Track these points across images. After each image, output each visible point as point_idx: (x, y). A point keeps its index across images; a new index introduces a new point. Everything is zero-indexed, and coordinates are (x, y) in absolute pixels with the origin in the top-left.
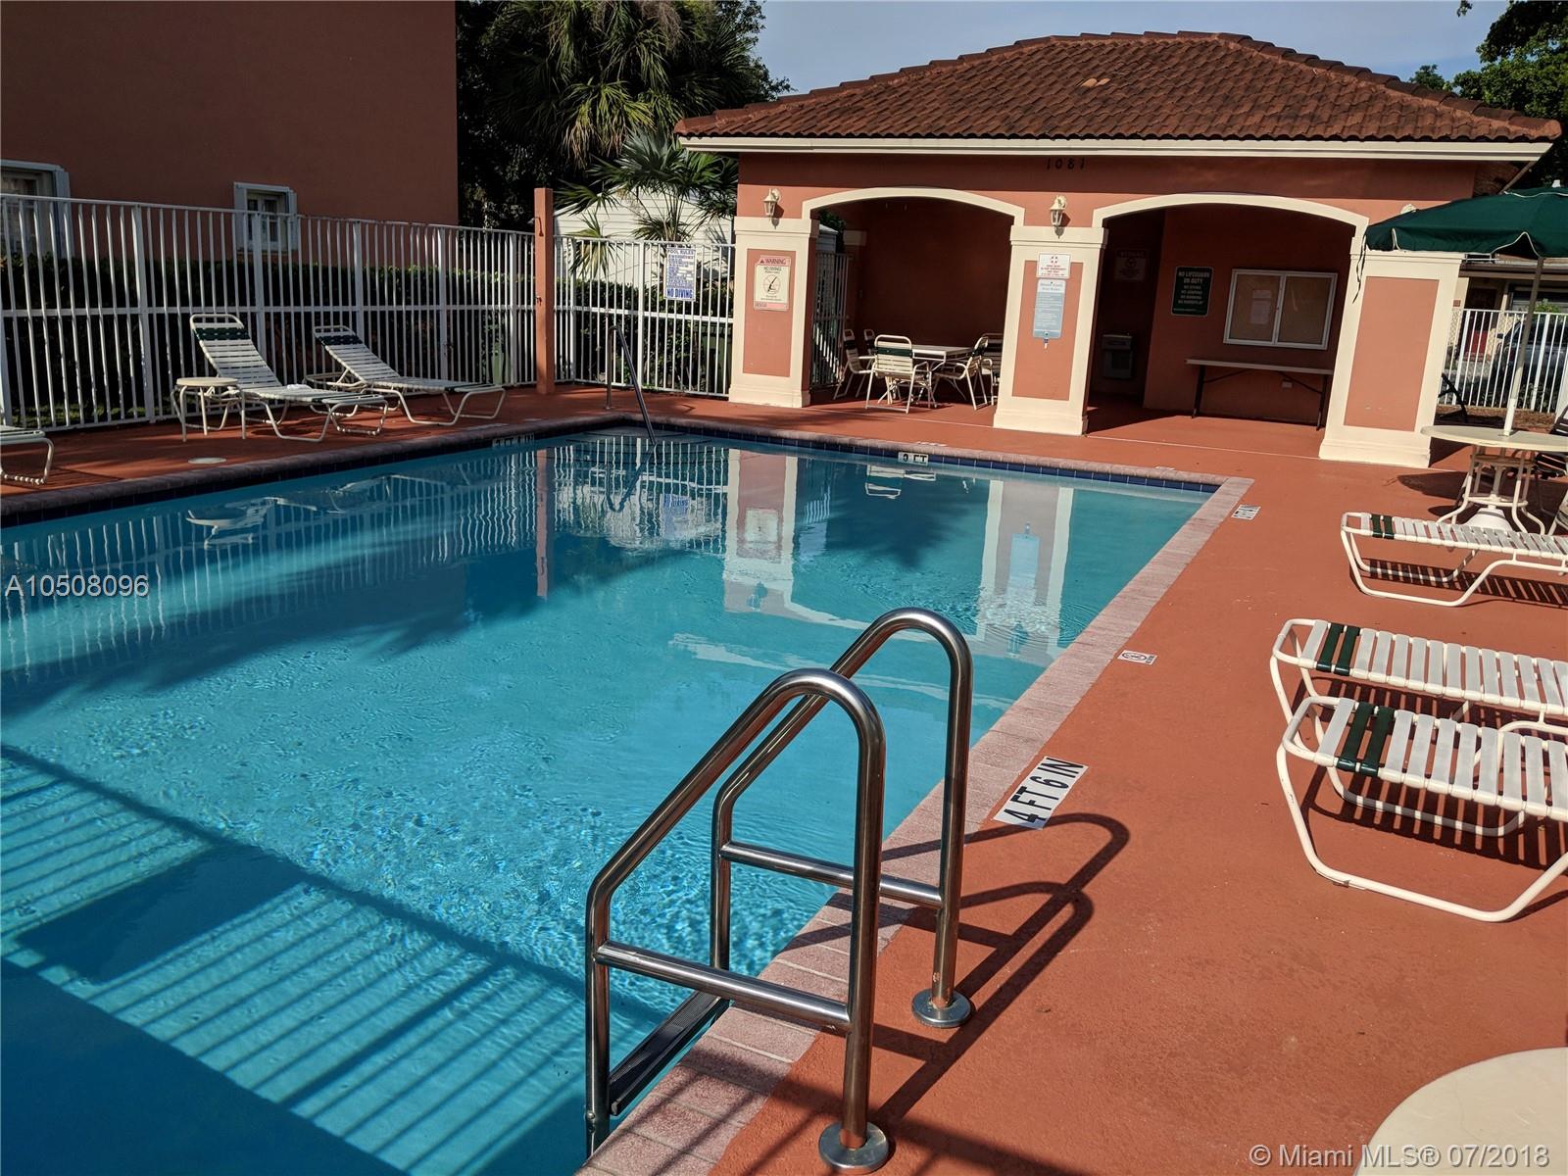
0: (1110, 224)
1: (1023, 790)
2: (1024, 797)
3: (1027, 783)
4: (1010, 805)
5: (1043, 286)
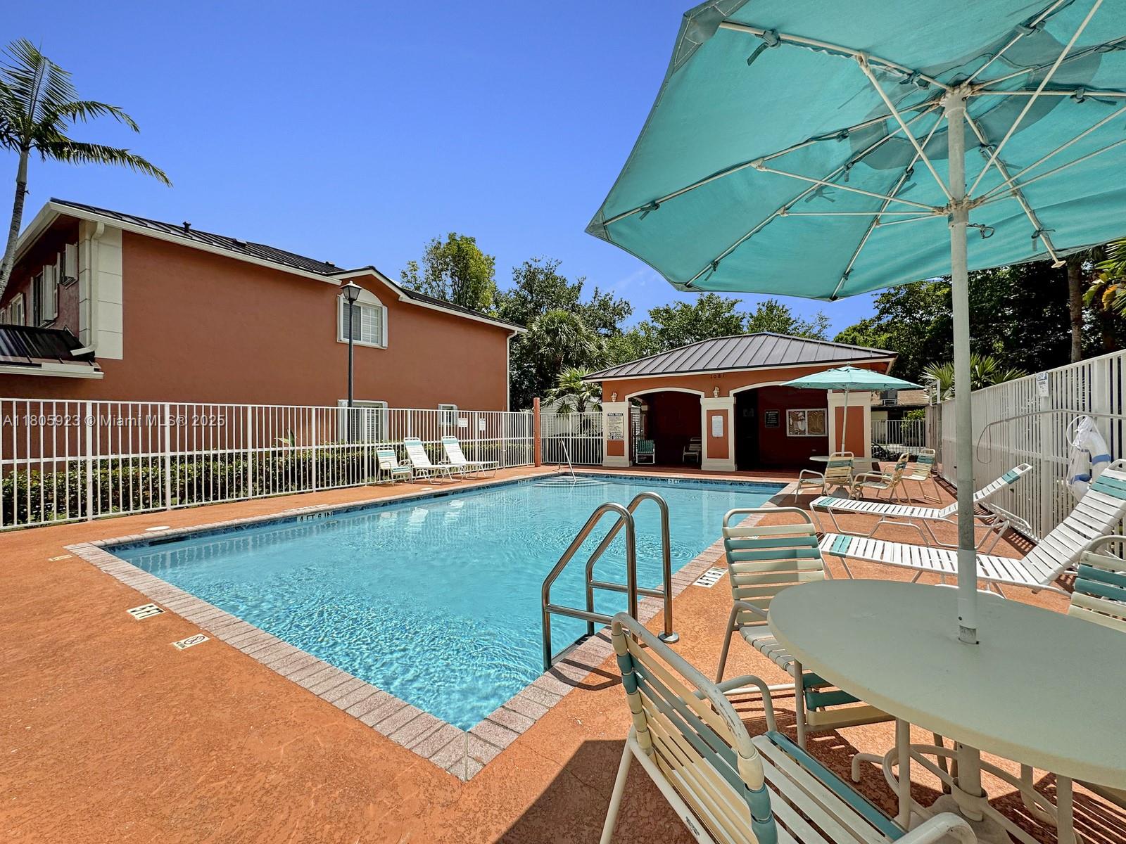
0: (735, 395)
1: (705, 576)
2: (705, 578)
3: (706, 574)
4: (699, 580)
5: (715, 418)
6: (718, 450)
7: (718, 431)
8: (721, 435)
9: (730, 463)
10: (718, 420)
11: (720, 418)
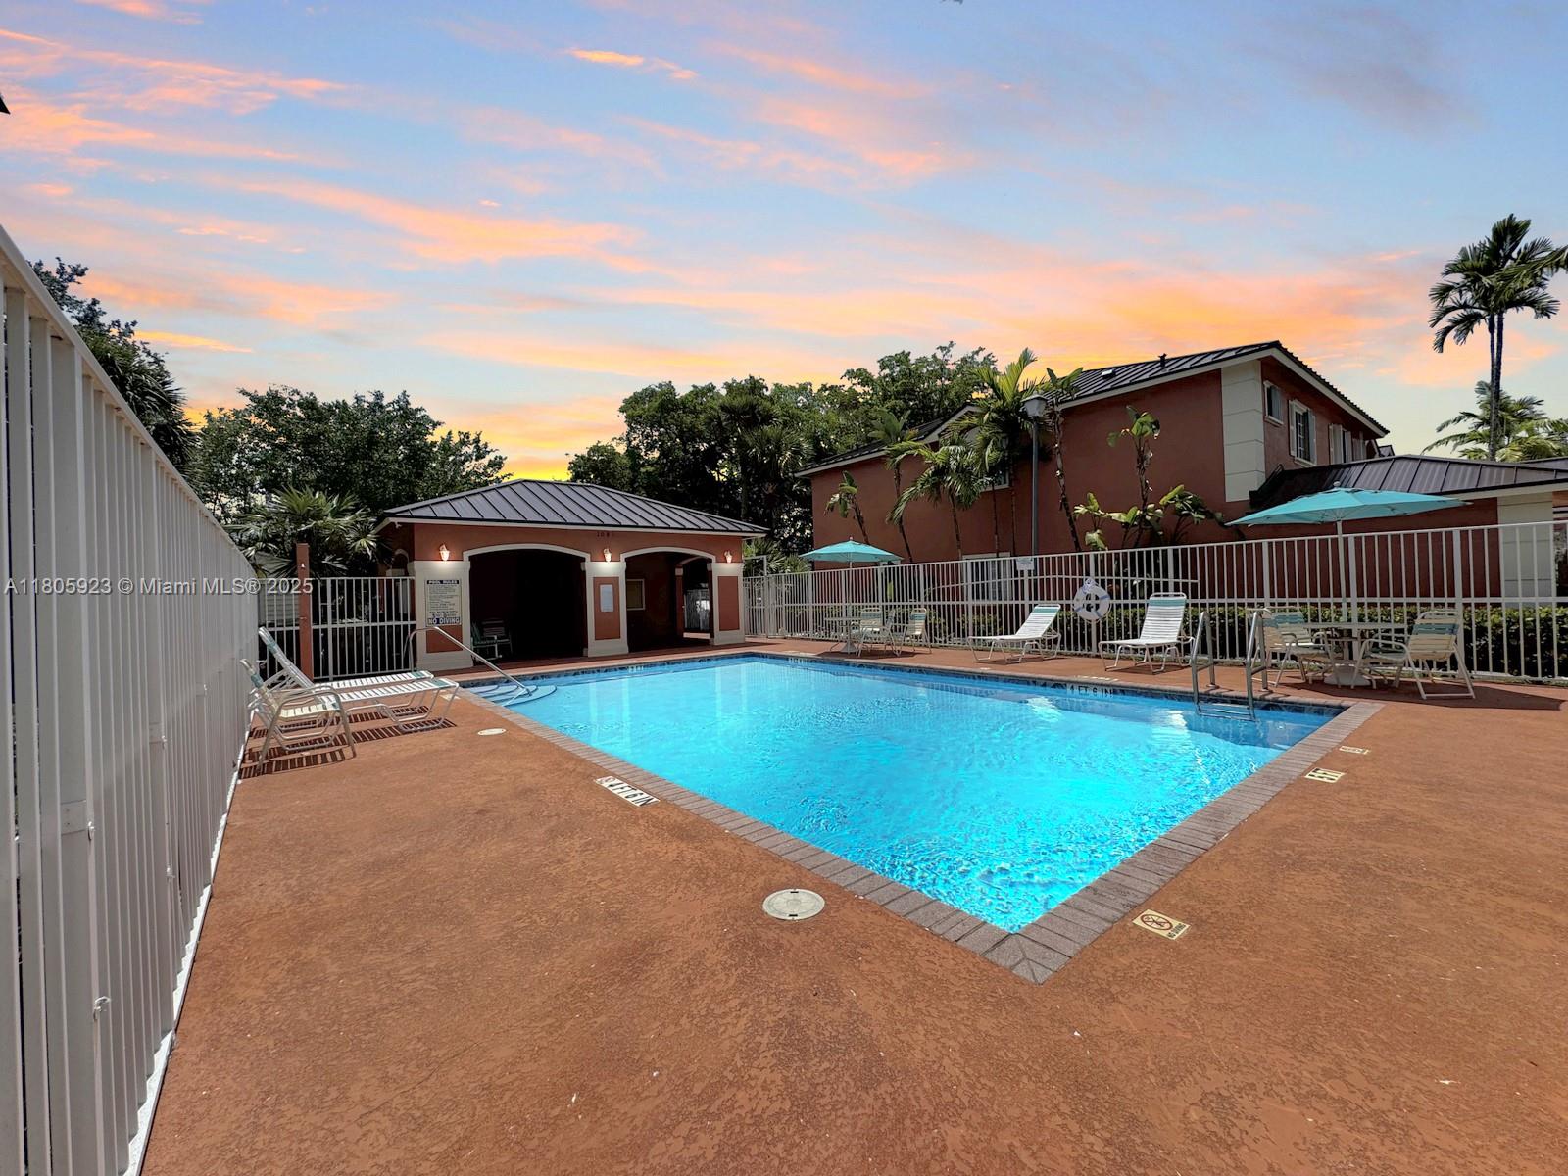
5: (603, 588)
6: (607, 631)
7: (607, 605)
8: (611, 608)
9: (622, 644)
10: (606, 590)
11: (610, 588)
